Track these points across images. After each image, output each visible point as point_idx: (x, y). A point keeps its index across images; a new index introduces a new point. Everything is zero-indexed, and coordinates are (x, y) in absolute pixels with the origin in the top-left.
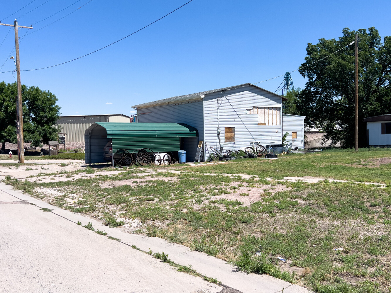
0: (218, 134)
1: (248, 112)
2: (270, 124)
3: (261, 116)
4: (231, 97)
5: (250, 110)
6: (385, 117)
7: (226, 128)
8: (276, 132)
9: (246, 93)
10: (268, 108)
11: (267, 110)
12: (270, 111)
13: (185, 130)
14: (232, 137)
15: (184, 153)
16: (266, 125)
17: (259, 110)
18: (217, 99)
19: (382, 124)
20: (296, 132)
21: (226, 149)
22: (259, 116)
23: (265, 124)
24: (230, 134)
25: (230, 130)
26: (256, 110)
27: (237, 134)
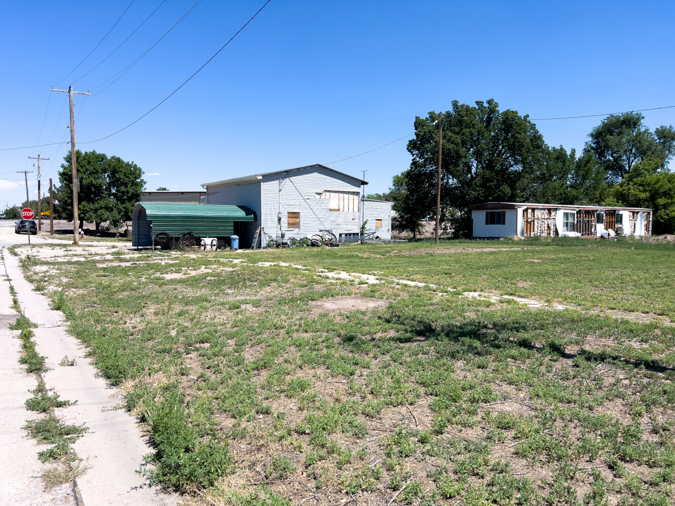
0: (279, 219)
1: (318, 197)
2: (346, 210)
3: (334, 201)
4: (296, 179)
5: (321, 194)
6: (489, 205)
7: (289, 213)
8: (353, 219)
9: (316, 175)
10: (344, 192)
11: (341, 195)
12: (346, 196)
13: (241, 214)
14: (297, 223)
15: (235, 239)
16: (341, 211)
17: (332, 194)
18: (278, 181)
19: (486, 212)
20: (381, 220)
21: (288, 235)
22: (331, 200)
23: (339, 210)
24: (294, 219)
25: (294, 215)
26: (328, 194)
27: (302, 220)
